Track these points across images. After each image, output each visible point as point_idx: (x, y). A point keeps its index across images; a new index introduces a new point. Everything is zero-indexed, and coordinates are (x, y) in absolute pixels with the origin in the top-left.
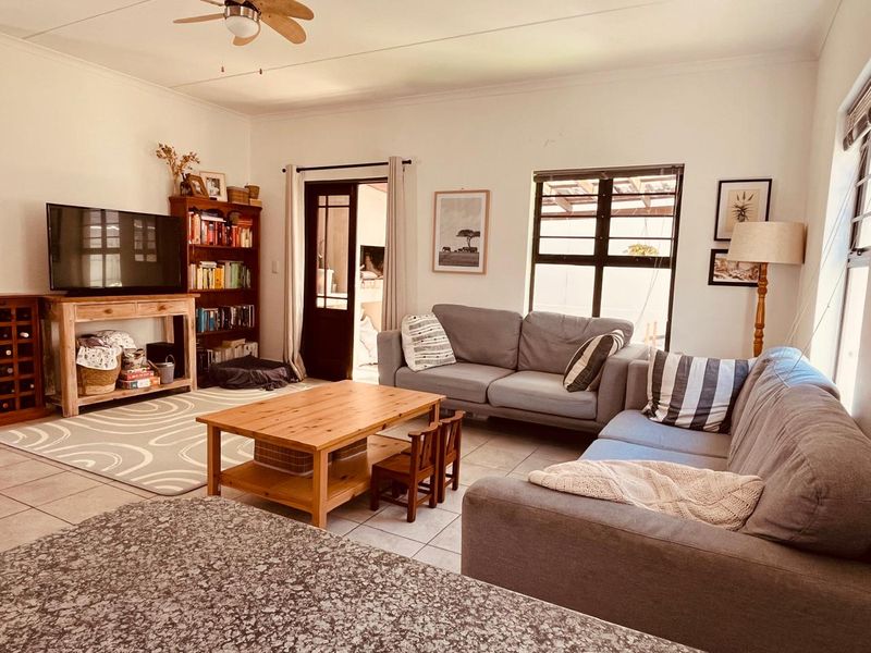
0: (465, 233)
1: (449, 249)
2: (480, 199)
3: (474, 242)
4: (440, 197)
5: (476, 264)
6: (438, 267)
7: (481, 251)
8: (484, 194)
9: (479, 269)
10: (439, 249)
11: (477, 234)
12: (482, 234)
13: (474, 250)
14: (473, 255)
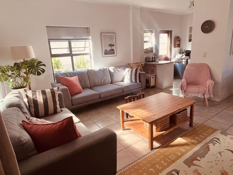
0: (110, 45)
1: (106, 50)
2: (114, 35)
4: (102, 34)
5: (114, 53)
6: (104, 56)
7: (115, 50)
9: (115, 55)
10: (104, 50)
11: (114, 45)
12: (115, 45)
14: (113, 51)
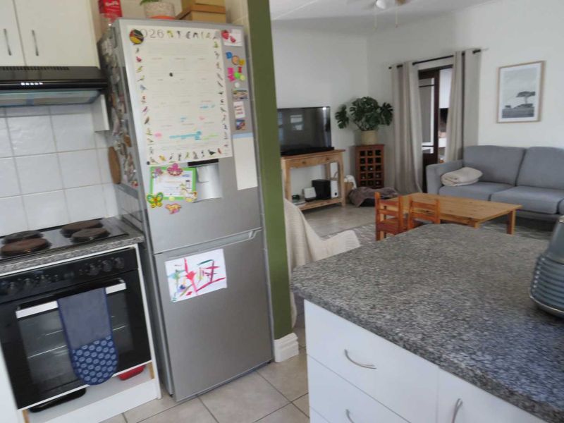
0: (522, 94)
1: (510, 107)
3: (530, 100)
4: (503, 70)
5: (531, 115)
6: (501, 120)
7: (536, 105)
8: (539, 65)
9: (535, 118)
10: (502, 108)
11: (533, 94)
12: (537, 93)
13: (530, 106)
14: (529, 109)
